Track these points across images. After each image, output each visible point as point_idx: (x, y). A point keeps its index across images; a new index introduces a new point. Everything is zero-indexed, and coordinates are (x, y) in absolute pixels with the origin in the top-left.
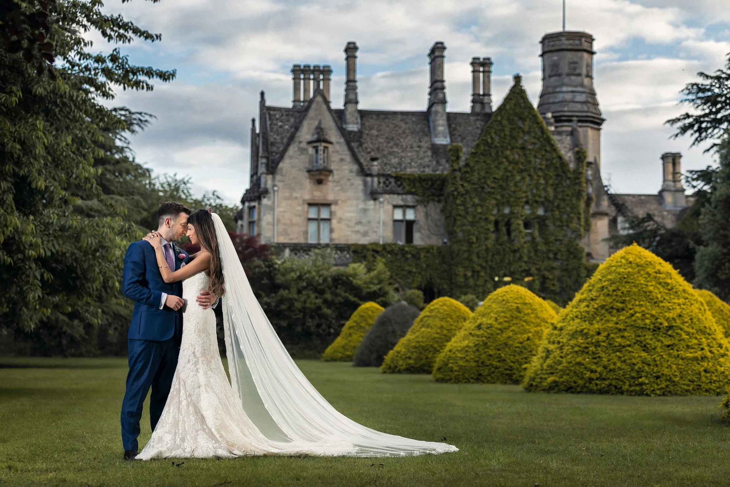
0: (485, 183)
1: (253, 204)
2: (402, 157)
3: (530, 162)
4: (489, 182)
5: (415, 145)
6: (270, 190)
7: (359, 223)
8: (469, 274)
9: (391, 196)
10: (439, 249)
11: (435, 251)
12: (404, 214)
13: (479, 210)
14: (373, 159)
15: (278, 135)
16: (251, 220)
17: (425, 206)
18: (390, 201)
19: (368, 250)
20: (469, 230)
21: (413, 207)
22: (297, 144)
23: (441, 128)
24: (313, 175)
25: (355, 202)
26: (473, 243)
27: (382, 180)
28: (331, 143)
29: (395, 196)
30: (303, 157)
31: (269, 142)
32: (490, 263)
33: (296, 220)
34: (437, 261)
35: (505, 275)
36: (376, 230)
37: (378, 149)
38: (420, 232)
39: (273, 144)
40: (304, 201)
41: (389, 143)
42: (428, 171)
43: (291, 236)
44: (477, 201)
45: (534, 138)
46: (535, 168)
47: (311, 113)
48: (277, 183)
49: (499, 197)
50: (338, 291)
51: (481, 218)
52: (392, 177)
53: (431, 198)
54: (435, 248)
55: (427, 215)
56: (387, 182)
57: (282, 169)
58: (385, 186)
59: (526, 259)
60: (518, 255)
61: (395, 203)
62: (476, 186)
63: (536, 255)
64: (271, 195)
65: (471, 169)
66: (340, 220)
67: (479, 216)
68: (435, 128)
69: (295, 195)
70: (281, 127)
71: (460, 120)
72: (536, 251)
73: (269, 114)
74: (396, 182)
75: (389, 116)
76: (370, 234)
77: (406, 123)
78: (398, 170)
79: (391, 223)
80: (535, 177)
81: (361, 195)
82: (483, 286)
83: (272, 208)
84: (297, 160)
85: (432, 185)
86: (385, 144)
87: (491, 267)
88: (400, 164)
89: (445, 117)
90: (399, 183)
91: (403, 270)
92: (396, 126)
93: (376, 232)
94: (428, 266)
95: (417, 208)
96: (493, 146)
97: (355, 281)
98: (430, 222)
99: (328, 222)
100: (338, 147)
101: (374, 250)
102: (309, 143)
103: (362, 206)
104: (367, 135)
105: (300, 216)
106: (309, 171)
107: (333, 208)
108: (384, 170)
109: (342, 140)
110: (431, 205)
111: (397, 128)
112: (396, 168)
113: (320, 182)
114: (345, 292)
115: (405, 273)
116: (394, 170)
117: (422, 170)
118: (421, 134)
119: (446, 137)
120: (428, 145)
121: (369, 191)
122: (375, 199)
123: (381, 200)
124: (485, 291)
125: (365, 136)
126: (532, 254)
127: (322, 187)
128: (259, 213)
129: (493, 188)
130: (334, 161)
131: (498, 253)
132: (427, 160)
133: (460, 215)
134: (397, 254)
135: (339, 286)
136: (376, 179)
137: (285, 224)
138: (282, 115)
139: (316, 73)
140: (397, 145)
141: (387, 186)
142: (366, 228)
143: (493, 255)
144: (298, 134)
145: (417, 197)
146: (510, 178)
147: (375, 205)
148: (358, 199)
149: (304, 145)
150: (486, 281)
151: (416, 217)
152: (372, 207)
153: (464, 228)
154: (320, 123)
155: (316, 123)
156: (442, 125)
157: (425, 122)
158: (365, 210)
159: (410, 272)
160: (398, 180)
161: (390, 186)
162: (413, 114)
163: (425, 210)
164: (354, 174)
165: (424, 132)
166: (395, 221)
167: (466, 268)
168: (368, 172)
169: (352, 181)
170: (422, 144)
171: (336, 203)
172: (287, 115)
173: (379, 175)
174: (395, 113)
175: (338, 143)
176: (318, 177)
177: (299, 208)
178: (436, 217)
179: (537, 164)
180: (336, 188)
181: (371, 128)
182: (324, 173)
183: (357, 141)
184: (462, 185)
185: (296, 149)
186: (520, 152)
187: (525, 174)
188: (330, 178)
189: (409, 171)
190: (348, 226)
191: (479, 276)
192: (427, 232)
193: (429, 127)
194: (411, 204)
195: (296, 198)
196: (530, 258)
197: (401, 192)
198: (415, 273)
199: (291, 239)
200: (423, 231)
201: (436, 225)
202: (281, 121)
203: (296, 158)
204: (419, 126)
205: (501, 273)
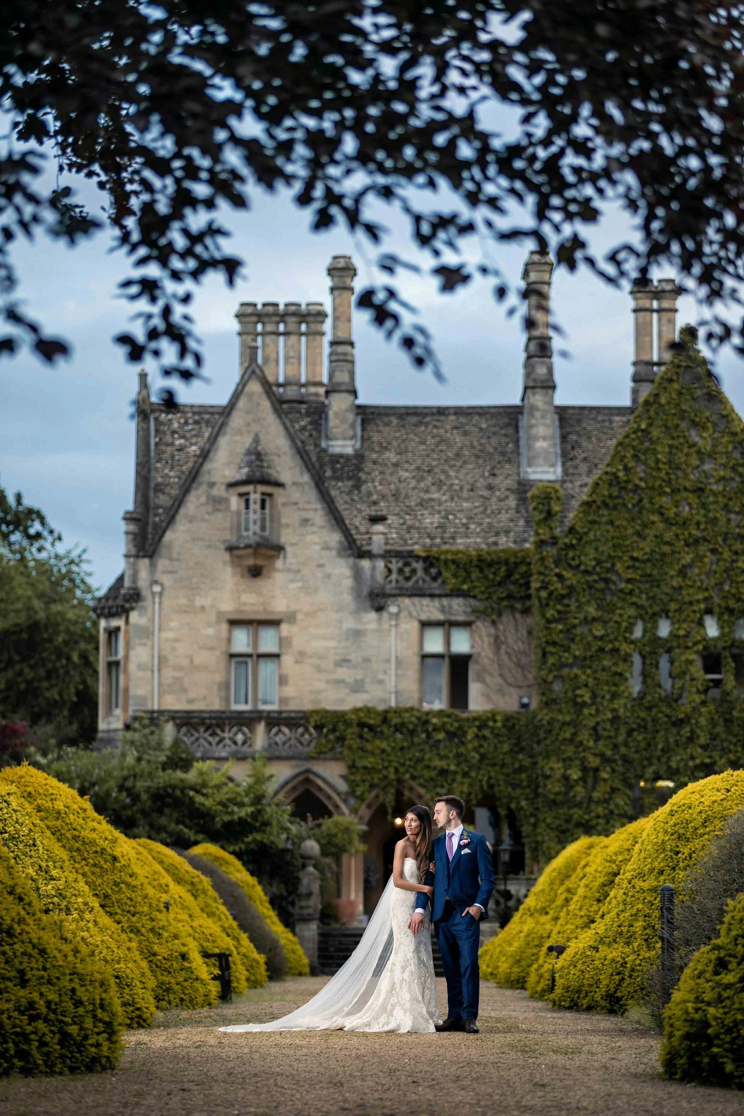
0: (611, 570)
1: (115, 623)
2: (448, 513)
3: (714, 521)
4: (619, 566)
5: (481, 483)
6: (145, 593)
7: (344, 662)
8: (575, 774)
9: (416, 600)
10: (508, 718)
11: (499, 724)
12: (448, 642)
13: (599, 632)
14: (376, 519)
15: (172, 469)
16: (113, 658)
17: (494, 623)
18: (415, 614)
19: (348, 724)
20: (576, 676)
21: (466, 625)
22: (204, 487)
23: (541, 445)
24: (239, 557)
25: (334, 616)
26: (584, 704)
27: (395, 565)
28: (279, 485)
29: (426, 601)
30: (219, 517)
31: (152, 485)
32: (623, 750)
33: (202, 658)
34: (506, 747)
35: (658, 777)
36: (381, 676)
37: (396, 495)
38: (483, 681)
39: (159, 489)
40: (220, 614)
41: (422, 479)
42: (505, 542)
43: (192, 695)
44: (592, 611)
45: (724, 466)
46: (726, 537)
47: (237, 420)
48: (159, 576)
49: (643, 601)
50: (163, 821)
51: (601, 650)
52: (418, 558)
53: (505, 603)
54: (498, 718)
55: (497, 643)
56: (407, 570)
57: (170, 544)
58: (401, 578)
59: (703, 739)
60: (686, 731)
61: (424, 617)
62: (590, 578)
63: (728, 731)
64: (148, 603)
65: (580, 539)
66: (301, 657)
67: (597, 645)
68: (529, 447)
69: (199, 602)
70: (181, 449)
71: (588, 425)
72: (728, 721)
73: (156, 419)
74: (426, 570)
75: (428, 419)
76: (367, 687)
77: (466, 433)
78: (438, 541)
79: (416, 660)
80: (727, 555)
81: (348, 598)
82: (607, 801)
83: (147, 633)
84: (204, 525)
85: (509, 575)
86: (413, 483)
87: (626, 760)
88: (441, 526)
89: (552, 419)
90: (433, 571)
91: (428, 767)
92: (443, 440)
93: (381, 682)
94: (483, 757)
95: (474, 627)
96: (630, 486)
97: (199, 799)
98: (505, 658)
99: (276, 660)
100: (295, 495)
101: (361, 725)
102: (232, 485)
103: (349, 624)
104: (375, 462)
105: (212, 649)
106: (230, 549)
107: (285, 629)
108: (406, 543)
109: (306, 478)
110: (507, 619)
111: (443, 447)
112: (432, 538)
113: (256, 572)
114: (178, 822)
115: (433, 774)
116: (428, 541)
117: (491, 540)
118: (497, 457)
119: (553, 465)
120: (510, 482)
121: (365, 592)
122: (380, 609)
123: (393, 609)
124: (611, 812)
125: (368, 466)
126: (719, 729)
127: (259, 582)
128: (127, 644)
129: (629, 581)
130: (287, 526)
131: (642, 727)
132: (504, 517)
133: (554, 644)
134: (412, 733)
135: (166, 811)
136: (380, 564)
137: (178, 668)
138: (186, 423)
139: (291, 320)
140: (439, 484)
141: (408, 579)
142: (359, 675)
143: (630, 733)
144: (208, 466)
145: (473, 602)
146: (668, 560)
147: (379, 621)
148: (340, 609)
149: (219, 491)
150: (613, 790)
151: (472, 647)
152: (373, 626)
153: (565, 671)
154: (257, 440)
155: (247, 441)
156: (544, 438)
157: (510, 431)
158: (357, 634)
159: (443, 772)
160: (432, 565)
161: (414, 579)
162: (482, 412)
163: (492, 630)
164: (334, 553)
165: (503, 454)
166: (424, 657)
167: (567, 761)
168: (366, 548)
169: (328, 569)
170: (497, 481)
171: (291, 618)
172: (196, 422)
173: (387, 555)
174: (441, 412)
175: (295, 484)
176: (251, 562)
177: (211, 631)
178: (519, 646)
179: (733, 524)
180: (292, 586)
181: (384, 448)
182: (263, 551)
183: (349, 478)
184: (559, 576)
185: (203, 499)
186: (693, 499)
187: (703, 549)
188: (279, 564)
189: (461, 543)
190: (318, 669)
191: (596, 780)
192: (499, 680)
193: (517, 442)
194: (461, 618)
195: (203, 608)
196: (714, 737)
197: (437, 592)
198: (455, 773)
199: (190, 702)
200: (488, 679)
201: (519, 665)
202: (183, 437)
203: (203, 520)
204: (494, 441)
205: (649, 772)
